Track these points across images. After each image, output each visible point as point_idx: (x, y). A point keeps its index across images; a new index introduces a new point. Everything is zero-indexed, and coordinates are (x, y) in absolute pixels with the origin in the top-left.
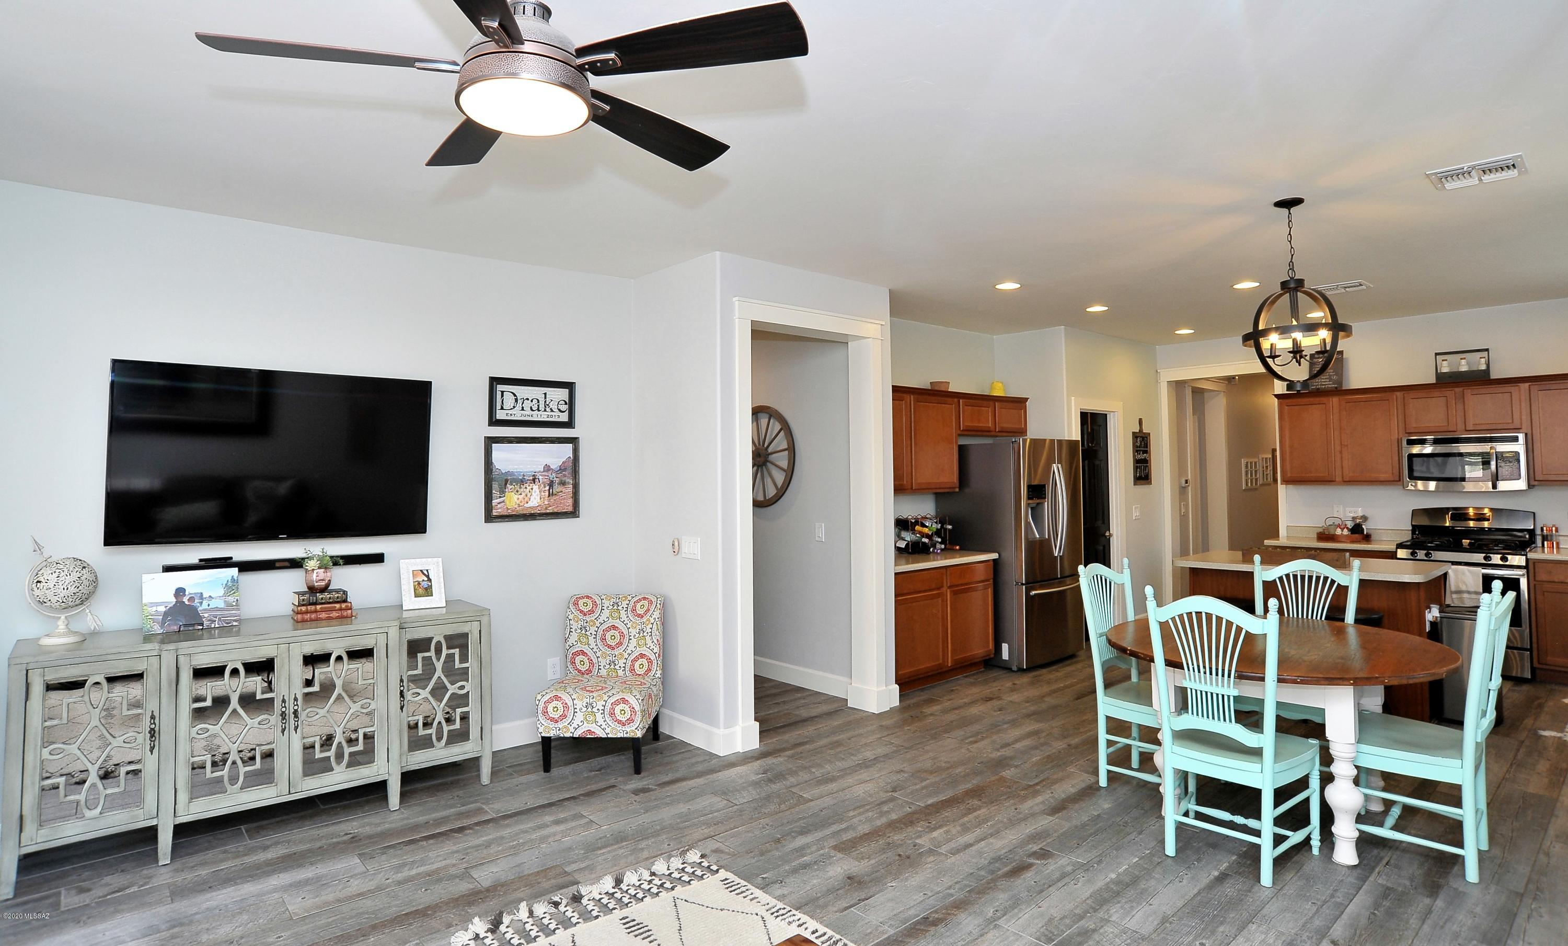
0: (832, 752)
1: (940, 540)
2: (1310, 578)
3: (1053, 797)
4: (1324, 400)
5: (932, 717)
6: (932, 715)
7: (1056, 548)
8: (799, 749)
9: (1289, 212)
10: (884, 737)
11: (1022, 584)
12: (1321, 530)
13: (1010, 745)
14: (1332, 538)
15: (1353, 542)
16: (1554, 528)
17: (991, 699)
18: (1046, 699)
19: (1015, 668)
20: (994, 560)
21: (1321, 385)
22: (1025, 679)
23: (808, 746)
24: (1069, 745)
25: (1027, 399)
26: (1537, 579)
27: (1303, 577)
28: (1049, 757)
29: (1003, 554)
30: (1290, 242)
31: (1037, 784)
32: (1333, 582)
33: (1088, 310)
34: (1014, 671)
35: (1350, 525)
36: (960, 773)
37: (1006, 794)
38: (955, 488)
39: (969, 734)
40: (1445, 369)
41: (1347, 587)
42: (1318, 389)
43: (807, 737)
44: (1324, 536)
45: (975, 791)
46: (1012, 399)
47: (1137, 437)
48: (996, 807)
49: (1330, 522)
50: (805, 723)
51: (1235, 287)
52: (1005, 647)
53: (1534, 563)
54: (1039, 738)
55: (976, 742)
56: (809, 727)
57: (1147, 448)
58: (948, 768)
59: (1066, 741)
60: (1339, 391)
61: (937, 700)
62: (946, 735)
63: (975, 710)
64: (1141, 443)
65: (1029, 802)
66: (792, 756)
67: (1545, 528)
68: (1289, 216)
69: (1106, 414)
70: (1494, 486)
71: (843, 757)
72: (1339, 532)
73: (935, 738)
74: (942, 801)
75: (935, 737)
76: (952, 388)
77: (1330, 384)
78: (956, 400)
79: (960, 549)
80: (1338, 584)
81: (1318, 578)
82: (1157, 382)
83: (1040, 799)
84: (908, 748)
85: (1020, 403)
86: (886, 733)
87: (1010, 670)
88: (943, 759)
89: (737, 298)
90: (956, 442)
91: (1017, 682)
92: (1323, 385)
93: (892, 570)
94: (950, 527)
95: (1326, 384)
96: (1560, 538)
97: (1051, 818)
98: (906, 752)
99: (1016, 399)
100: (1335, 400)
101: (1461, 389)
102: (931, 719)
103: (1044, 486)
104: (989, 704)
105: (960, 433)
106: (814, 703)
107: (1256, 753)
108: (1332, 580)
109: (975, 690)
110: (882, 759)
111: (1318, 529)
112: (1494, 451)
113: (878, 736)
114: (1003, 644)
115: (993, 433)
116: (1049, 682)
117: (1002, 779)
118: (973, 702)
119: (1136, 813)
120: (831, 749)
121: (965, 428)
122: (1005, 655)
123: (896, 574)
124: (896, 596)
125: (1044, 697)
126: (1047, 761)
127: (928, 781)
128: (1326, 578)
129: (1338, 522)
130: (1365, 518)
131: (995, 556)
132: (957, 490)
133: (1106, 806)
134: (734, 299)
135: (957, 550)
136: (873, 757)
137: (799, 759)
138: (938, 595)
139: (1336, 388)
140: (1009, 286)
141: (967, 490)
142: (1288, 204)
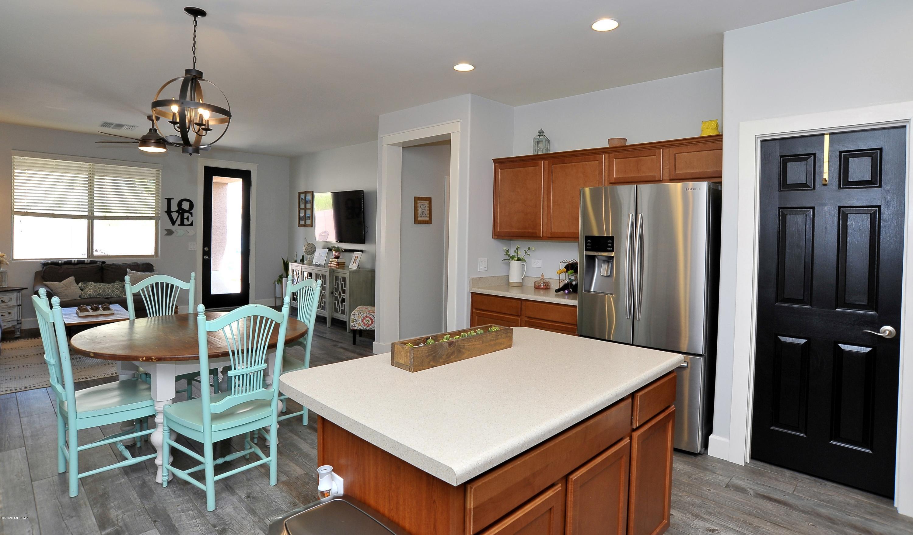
9: (195, 19)
121: (615, 181)
142: (195, 12)
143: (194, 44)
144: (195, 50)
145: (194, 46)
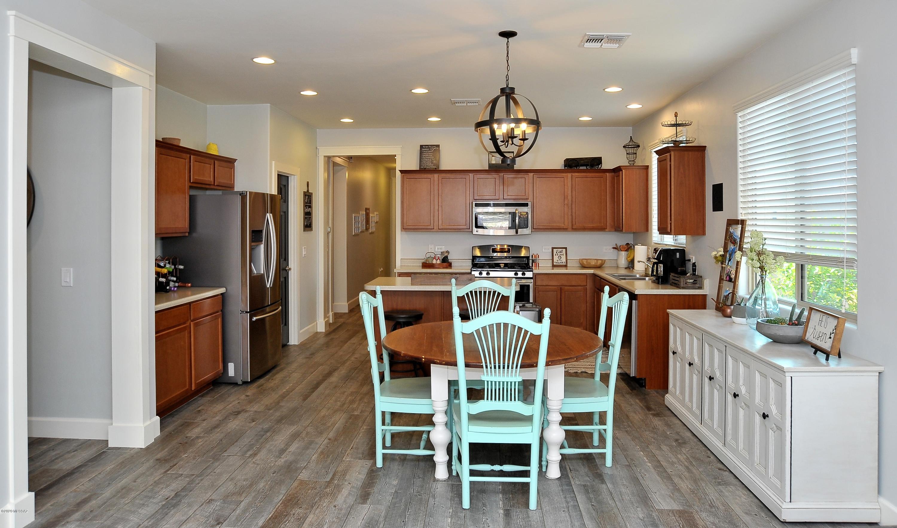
0: (126, 500)
1: (175, 279)
2: (485, 292)
3: (353, 487)
4: (429, 176)
5: (200, 440)
6: (198, 438)
7: (268, 281)
8: (87, 508)
9: (508, 40)
10: (168, 470)
11: (247, 312)
12: (423, 261)
13: (285, 450)
14: (431, 266)
15: (444, 268)
16: (537, 256)
17: (238, 413)
18: (282, 404)
19: (240, 382)
20: (222, 294)
21: (427, 166)
22: (251, 390)
23: (94, 502)
24: (329, 439)
25: (235, 160)
26: (536, 285)
27: (480, 292)
28: (322, 453)
29: (229, 288)
30: (507, 61)
31: (332, 479)
32: (499, 294)
33: (302, 93)
34: (240, 385)
35: (441, 258)
36: (264, 486)
37: (316, 495)
38: (185, 233)
39: (245, 449)
40: (493, 162)
41: (509, 297)
42: (425, 168)
43: (85, 492)
44: (426, 265)
45: (290, 500)
46: (226, 159)
47: (306, 195)
48: (318, 510)
49: (428, 256)
50: (74, 476)
51: (413, 91)
52: (231, 367)
53: (535, 275)
54: (303, 439)
55: (255, 454)
56: (82, 480)
57: (311, 204)
58: (251, 485)
59: (325, 436)
60: (437, 171)
61: (193, 423)
62: (226, 454)
63: (234, 425)
64: (308, 199)
65: (339, 497)
66: (83, 519)
67: (533, 256)
68: (507, 43)
69: (288, 177)
70: (517, 232)
71: (141, 502)
72: (434, 262)
73: (218, 460)
74: (270, 519)
75: (216, 458)
76: (182, 144)
77: (432, 166)
78: (188, 155)
79: (191, 286)
80: (502, 295)
81: (490, 292)
82: (316, 155)
83: (345, 492)
84: (201, 474)
85: (230, 162)
86: (168, 466)
87: (236, 384)
88: (239, 477)
89: (13, 12)
90: (188, 193)
91: (248, 394)
92: (428, 166)
93: (154, 308)
94: (181, 267)
95: (430, 166)
96: (540, 261)
97: (366, 506)
98: (202, 480)
99: (228, 160)
100: (436, 176)
101: (502, 174)
102: (200, 442)
103: (262, 230)
104: (241, 417)
105: (190, 184)
106: (68, 452)
107: (529, 419)
108: (498, 292)
109: (219, 407)
110: (183, 494)
111: (422, 260)
112: (517, 212)
113: (163, 471)
114: (229, 364)
115: (212, 187)
116: (273, 389)
117: (302, 482)
118: (226, 418)
119: (418, 482)
120: (122, 497)
121: (194, 181)
122: (231, 372)
123: (156, 312)
124: (156, 333)
125: (278, 402)
126: (324, 457)
127: (243, 503)
128: (495, 292)
129: (433, 256)
130: (448, 252)
131: (222, 290)
132: (187, 234)
133: (395, 483)
134: (9, 13)
135: (189, 287)
136: (173, 494)
137: (95, 518)
138: (184, 329)
139: (436, 168)
140: (264, 60)
141: (194, 235)
142: (508, 35)
143: (508, 53)
144: (508, 60)
145: (507, 56)
